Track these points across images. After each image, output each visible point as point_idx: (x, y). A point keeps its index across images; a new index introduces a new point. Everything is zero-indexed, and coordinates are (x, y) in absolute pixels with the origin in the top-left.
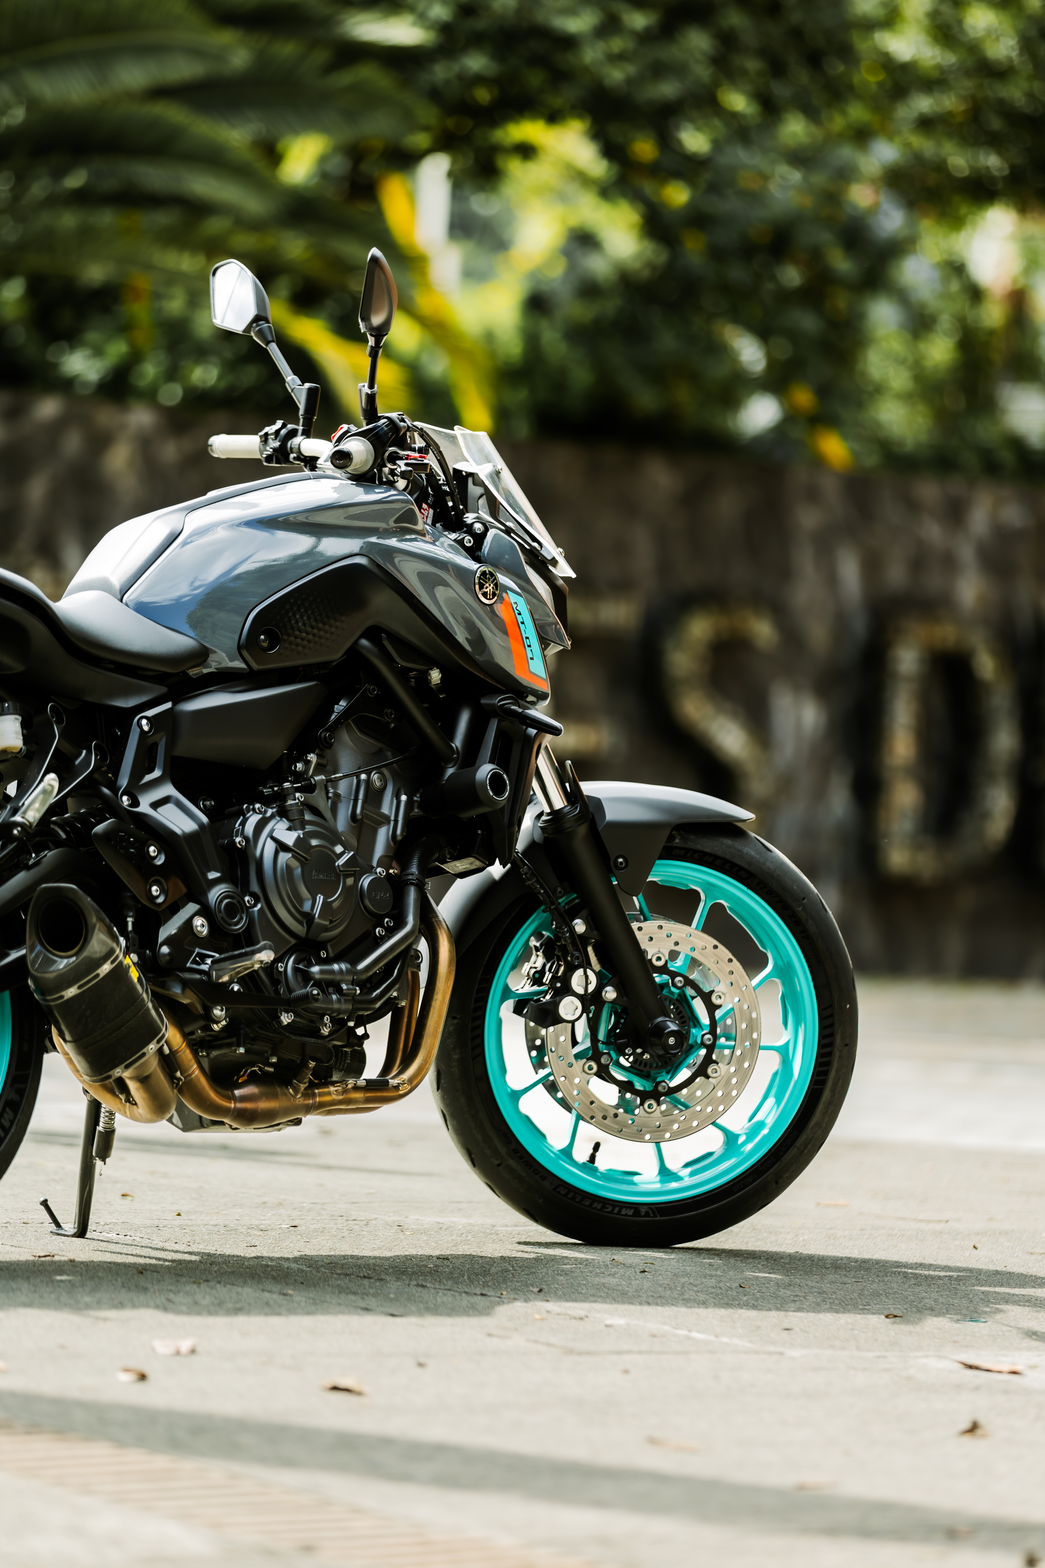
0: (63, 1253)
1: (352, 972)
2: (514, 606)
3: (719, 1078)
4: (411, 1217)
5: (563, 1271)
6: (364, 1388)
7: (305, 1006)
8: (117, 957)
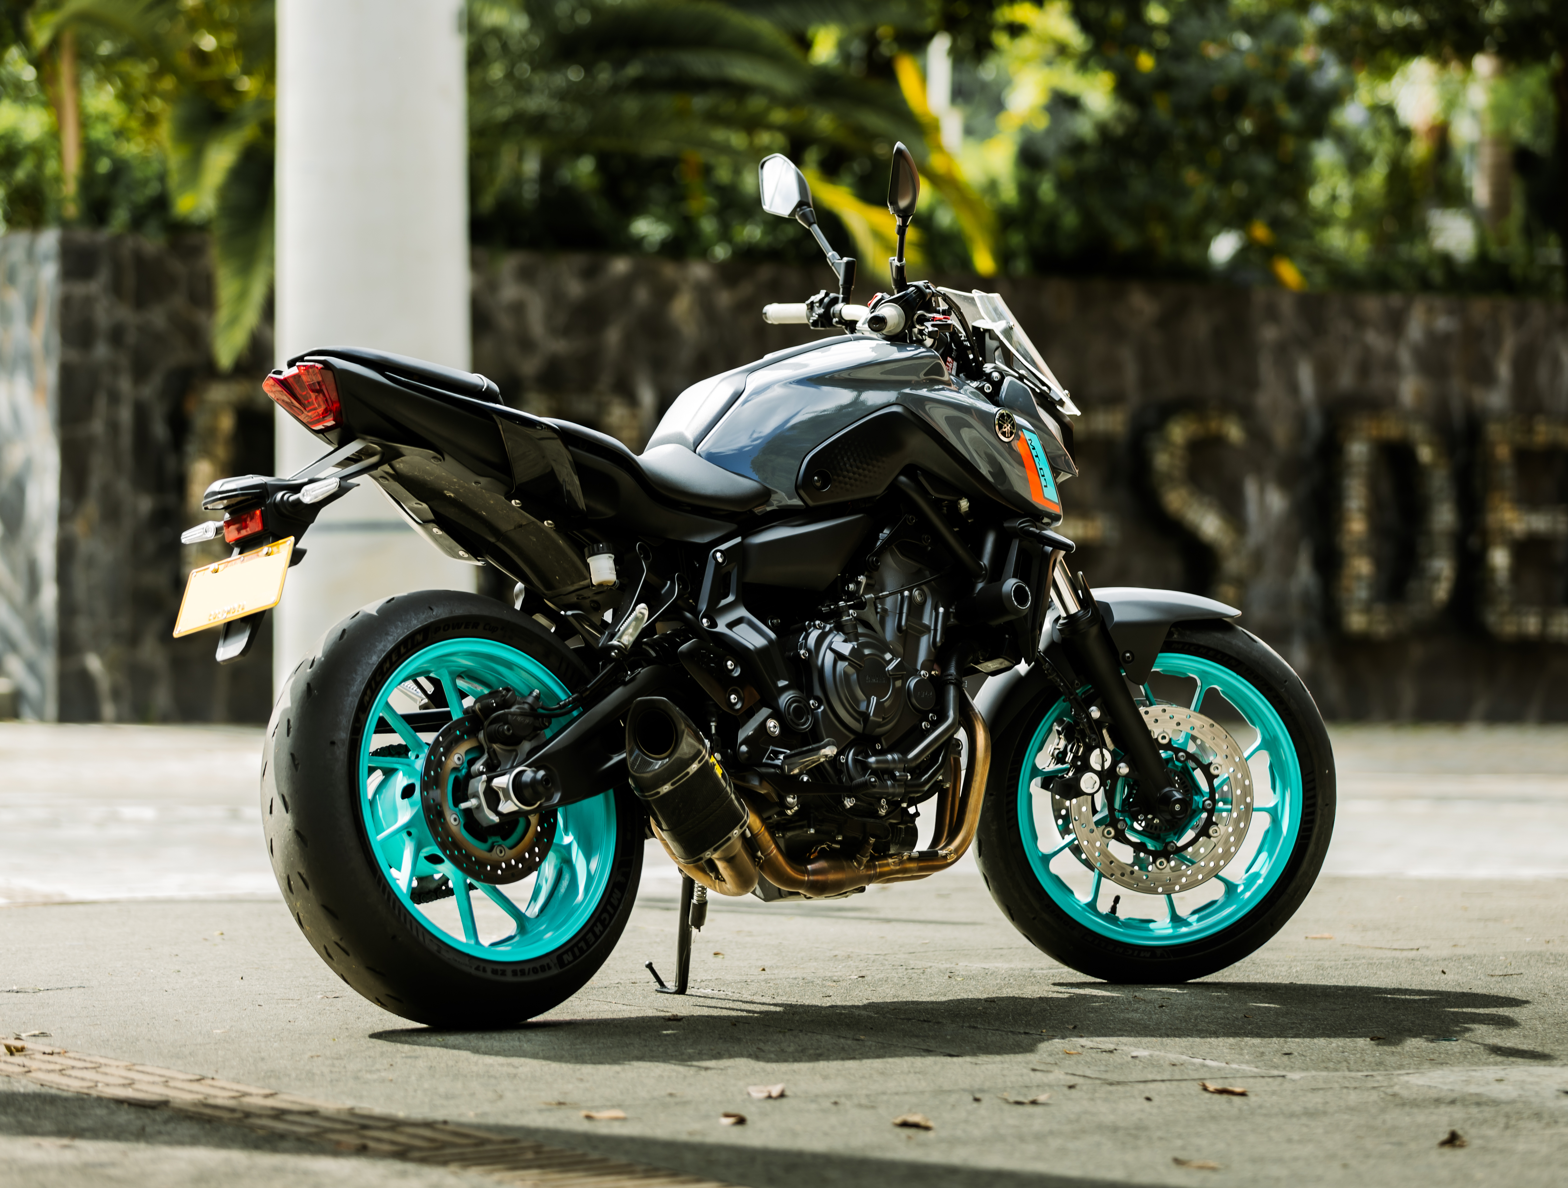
0: (668, 1010)
1: (903, 760)
2: (1029, 442)
3: (1219, 837)
4: (960, 964)
5: (1093, 1008)
6: (930, 1124)
7: (865, 792)
8: (704, 757)
